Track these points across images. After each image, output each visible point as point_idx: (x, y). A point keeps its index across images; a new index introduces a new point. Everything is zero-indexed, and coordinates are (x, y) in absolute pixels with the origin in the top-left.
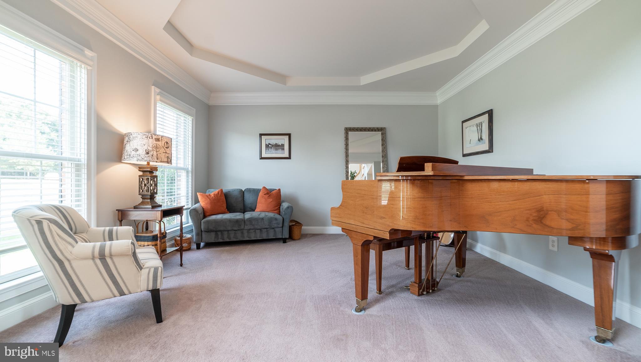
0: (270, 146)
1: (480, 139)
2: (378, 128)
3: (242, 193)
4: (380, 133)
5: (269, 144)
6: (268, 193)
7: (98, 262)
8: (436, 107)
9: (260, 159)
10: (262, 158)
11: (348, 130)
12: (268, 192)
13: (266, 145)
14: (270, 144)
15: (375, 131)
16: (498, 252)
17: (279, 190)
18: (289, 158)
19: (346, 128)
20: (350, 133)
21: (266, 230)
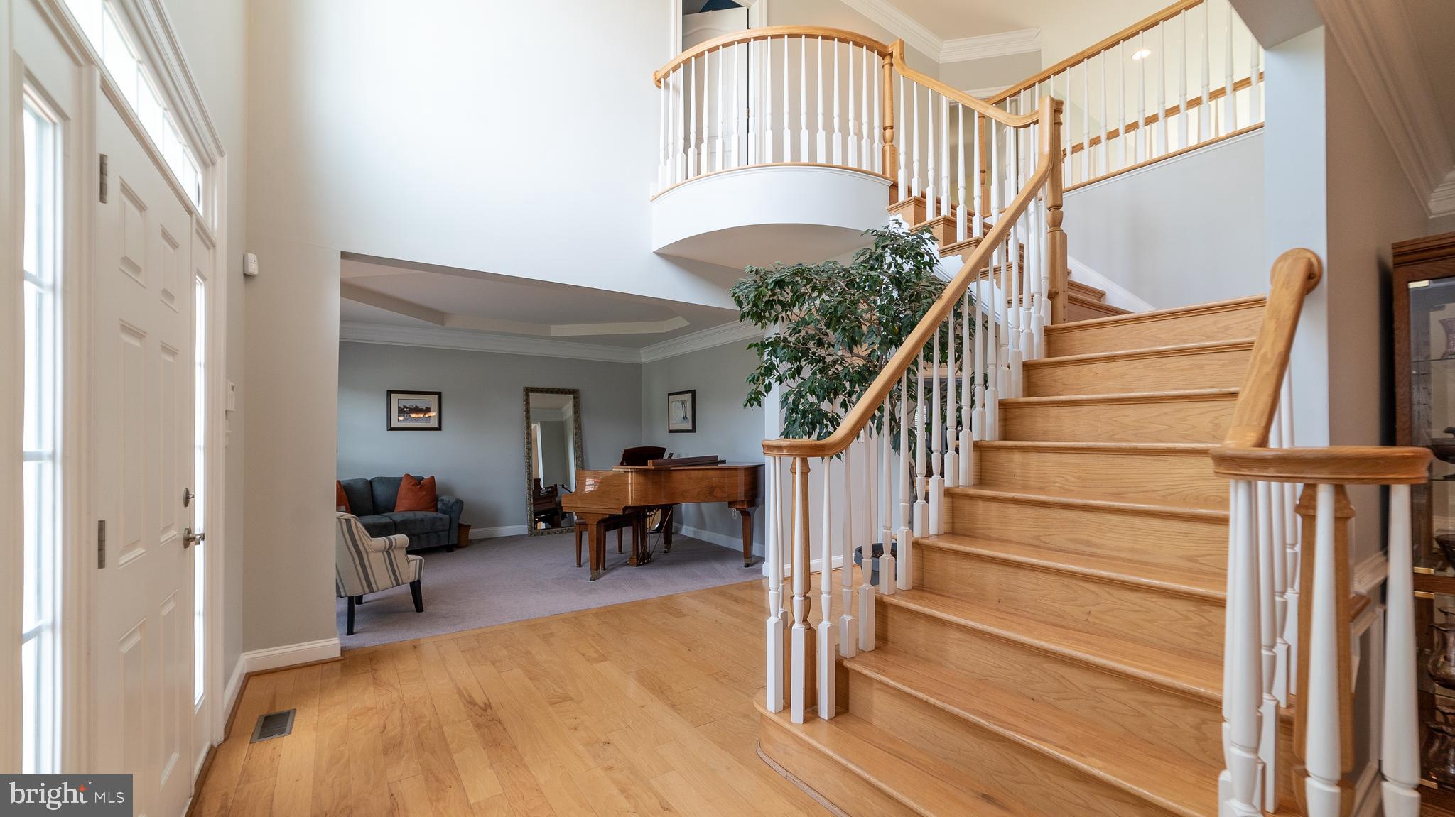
0: (405, 409)
1: (685, 418)
2: (569, 390)
3: (370, 483)
4: (572, 396)
5: (405, 407)
6: (416, 484)
7: (385, 554)
8: (640, 365)
9: (388, 430)
10: (391, 429)
11: (529, 391)
12: (418, 481)
13: (399, 408)
14: (407, 408)
15: (566, 394)
16: (699, 530)
17: (433, 477)
18: (439, 429)
19: (527, 388)
20: (532, 395)
21: (426, 535)
